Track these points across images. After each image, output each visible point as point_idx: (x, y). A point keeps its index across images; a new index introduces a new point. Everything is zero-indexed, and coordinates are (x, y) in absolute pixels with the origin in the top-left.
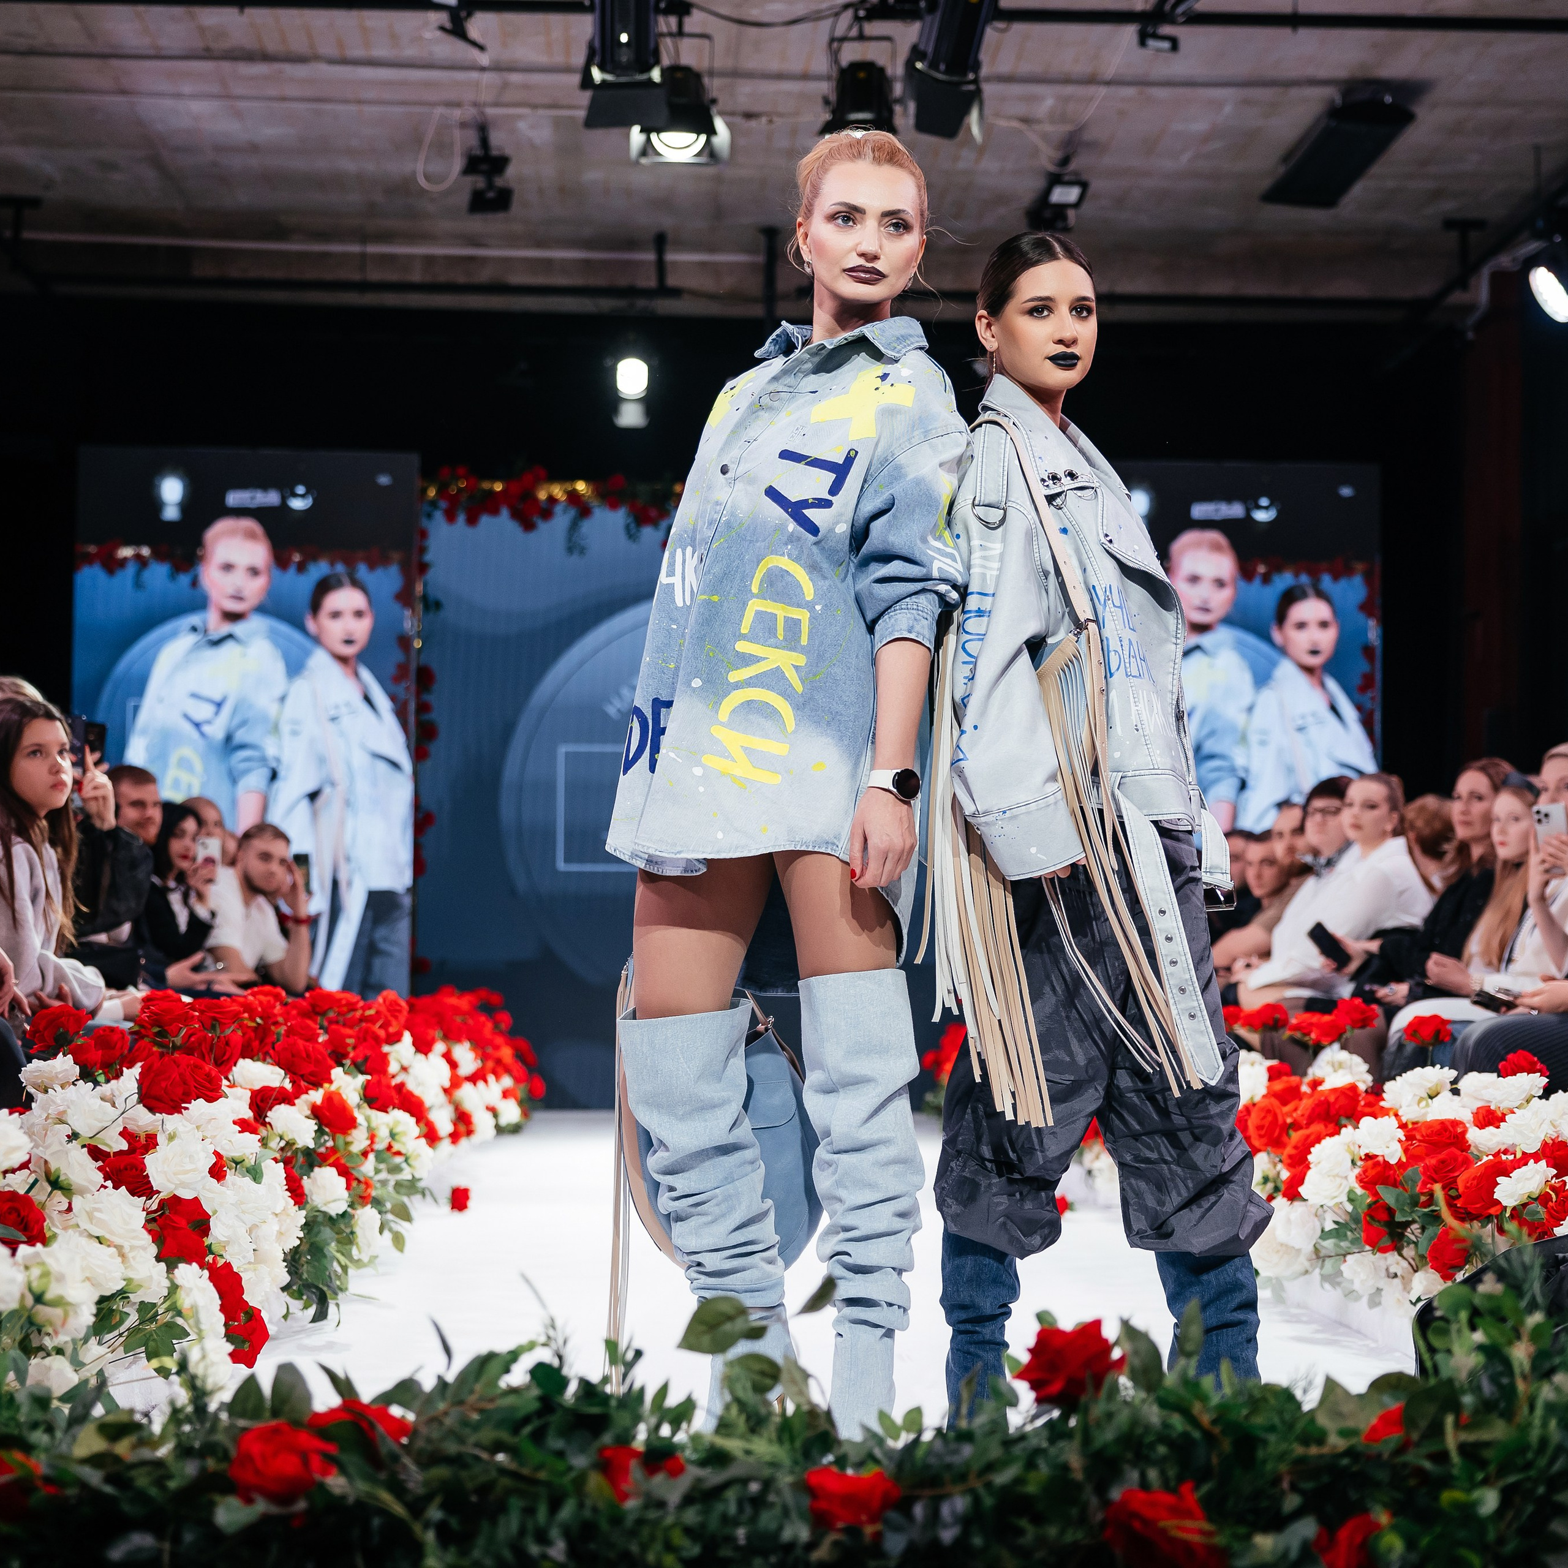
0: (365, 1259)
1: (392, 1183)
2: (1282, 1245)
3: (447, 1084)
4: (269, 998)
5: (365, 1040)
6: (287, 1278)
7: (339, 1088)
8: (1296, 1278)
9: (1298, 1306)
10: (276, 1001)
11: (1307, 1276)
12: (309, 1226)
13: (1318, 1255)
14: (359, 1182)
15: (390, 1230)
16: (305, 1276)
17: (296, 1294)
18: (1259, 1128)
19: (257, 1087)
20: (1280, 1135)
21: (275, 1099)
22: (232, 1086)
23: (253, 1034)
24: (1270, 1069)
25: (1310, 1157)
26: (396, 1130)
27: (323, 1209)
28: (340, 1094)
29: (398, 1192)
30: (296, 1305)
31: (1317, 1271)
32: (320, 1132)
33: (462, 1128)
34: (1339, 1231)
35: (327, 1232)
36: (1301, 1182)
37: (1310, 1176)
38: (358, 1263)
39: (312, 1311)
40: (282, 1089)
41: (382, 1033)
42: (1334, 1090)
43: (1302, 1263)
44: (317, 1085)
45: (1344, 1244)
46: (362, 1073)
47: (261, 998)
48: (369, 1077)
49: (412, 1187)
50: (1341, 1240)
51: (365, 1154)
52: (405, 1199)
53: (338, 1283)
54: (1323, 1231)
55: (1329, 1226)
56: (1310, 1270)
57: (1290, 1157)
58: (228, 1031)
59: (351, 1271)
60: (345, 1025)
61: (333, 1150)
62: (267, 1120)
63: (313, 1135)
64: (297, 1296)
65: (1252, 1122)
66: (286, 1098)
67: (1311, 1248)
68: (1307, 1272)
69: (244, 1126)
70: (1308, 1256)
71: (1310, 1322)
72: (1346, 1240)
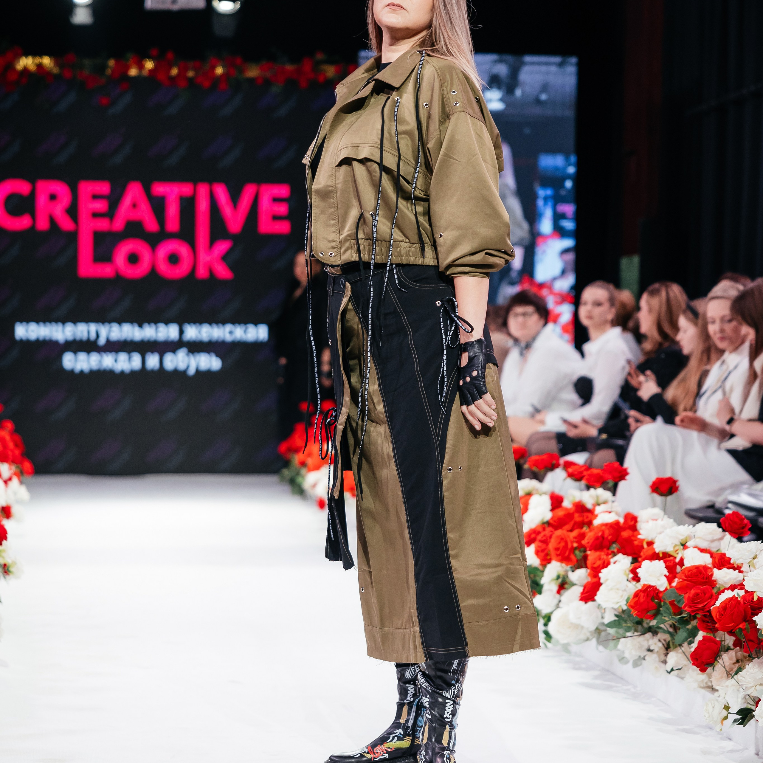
2: (573, 623)
8: (580, 642)
11: (588, 642)
13: (598, 631)
25: (600, 575)
31: (595, 639)
34: (619, 622)
36: (596, 592)
42: (606, 525)
45: (621, 631)
50: (619, 628)
54: (604, 622)
55: (610, 617)
56: (591, 637)
67: (594, 628)
68: (588, 639)
70: (591, 632)
71: (588, 669)
72: (622, 627)
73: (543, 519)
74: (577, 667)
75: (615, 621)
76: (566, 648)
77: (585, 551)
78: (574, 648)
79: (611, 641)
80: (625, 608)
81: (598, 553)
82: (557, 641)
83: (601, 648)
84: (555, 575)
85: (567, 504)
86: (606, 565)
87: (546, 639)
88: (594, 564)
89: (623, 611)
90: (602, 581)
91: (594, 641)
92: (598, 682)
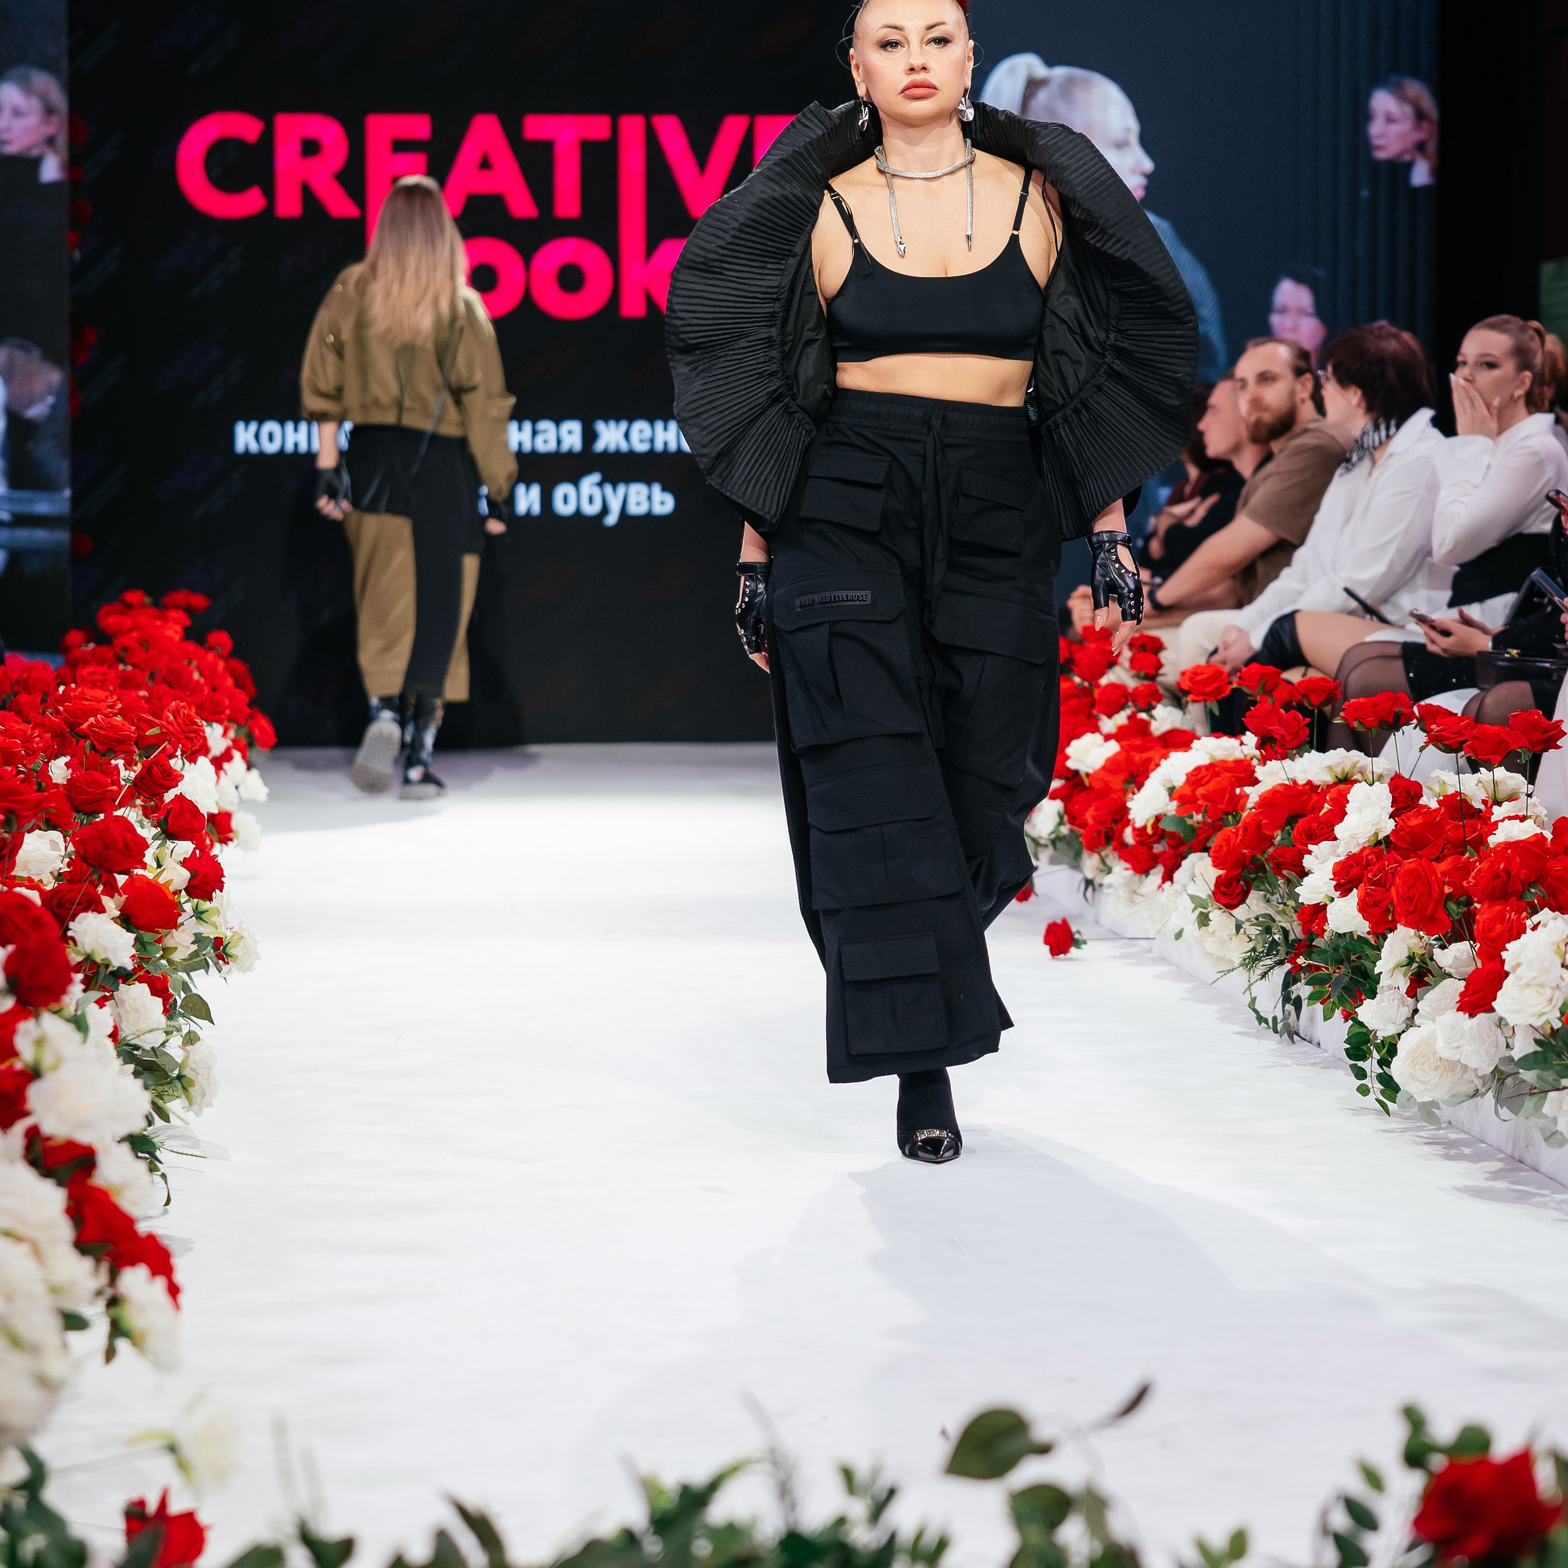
2: (1445, 1059)
13: (1499, 1076)
21: (79, 904)
25: (1508, 958)
27: (133, 1042)
28: (156, 882)
34: (1545, 1057)
37: (1506, 988)
43: (1474, 1083)
45: (1550, 1076)
50: (1543, 1069)
54: (1512, 1051)
55: (1523, 1046)
56: (1481, 1092)
62: (70, 933)
63: (131, 950)
66: (89, 900)
67: (1489, 1068)
68: (1476, 1093)
70: (1483, 1078)
71: (1475, 1158)
72: (1551, 1067)
73: (1376, 834)
74: (1452, 1150)
75: (1536, 1053)
76: (1428, 1111)
77: (1470, 903)
78: (1445, 1113)
79: (1528, 1098)
80: (1557, 1025)
81: (1498, 908)
82: (1411, 1098)
83: (1505, 1112)
84: (1403, 956)
85: (1430, 801)
86: (1517, 931)
87: (1382, 1092)
88: (1490, 930)
89: (1554, 1032)
90: (1507, 968)
91: (1489, 1098)
92: (1500, 1185)
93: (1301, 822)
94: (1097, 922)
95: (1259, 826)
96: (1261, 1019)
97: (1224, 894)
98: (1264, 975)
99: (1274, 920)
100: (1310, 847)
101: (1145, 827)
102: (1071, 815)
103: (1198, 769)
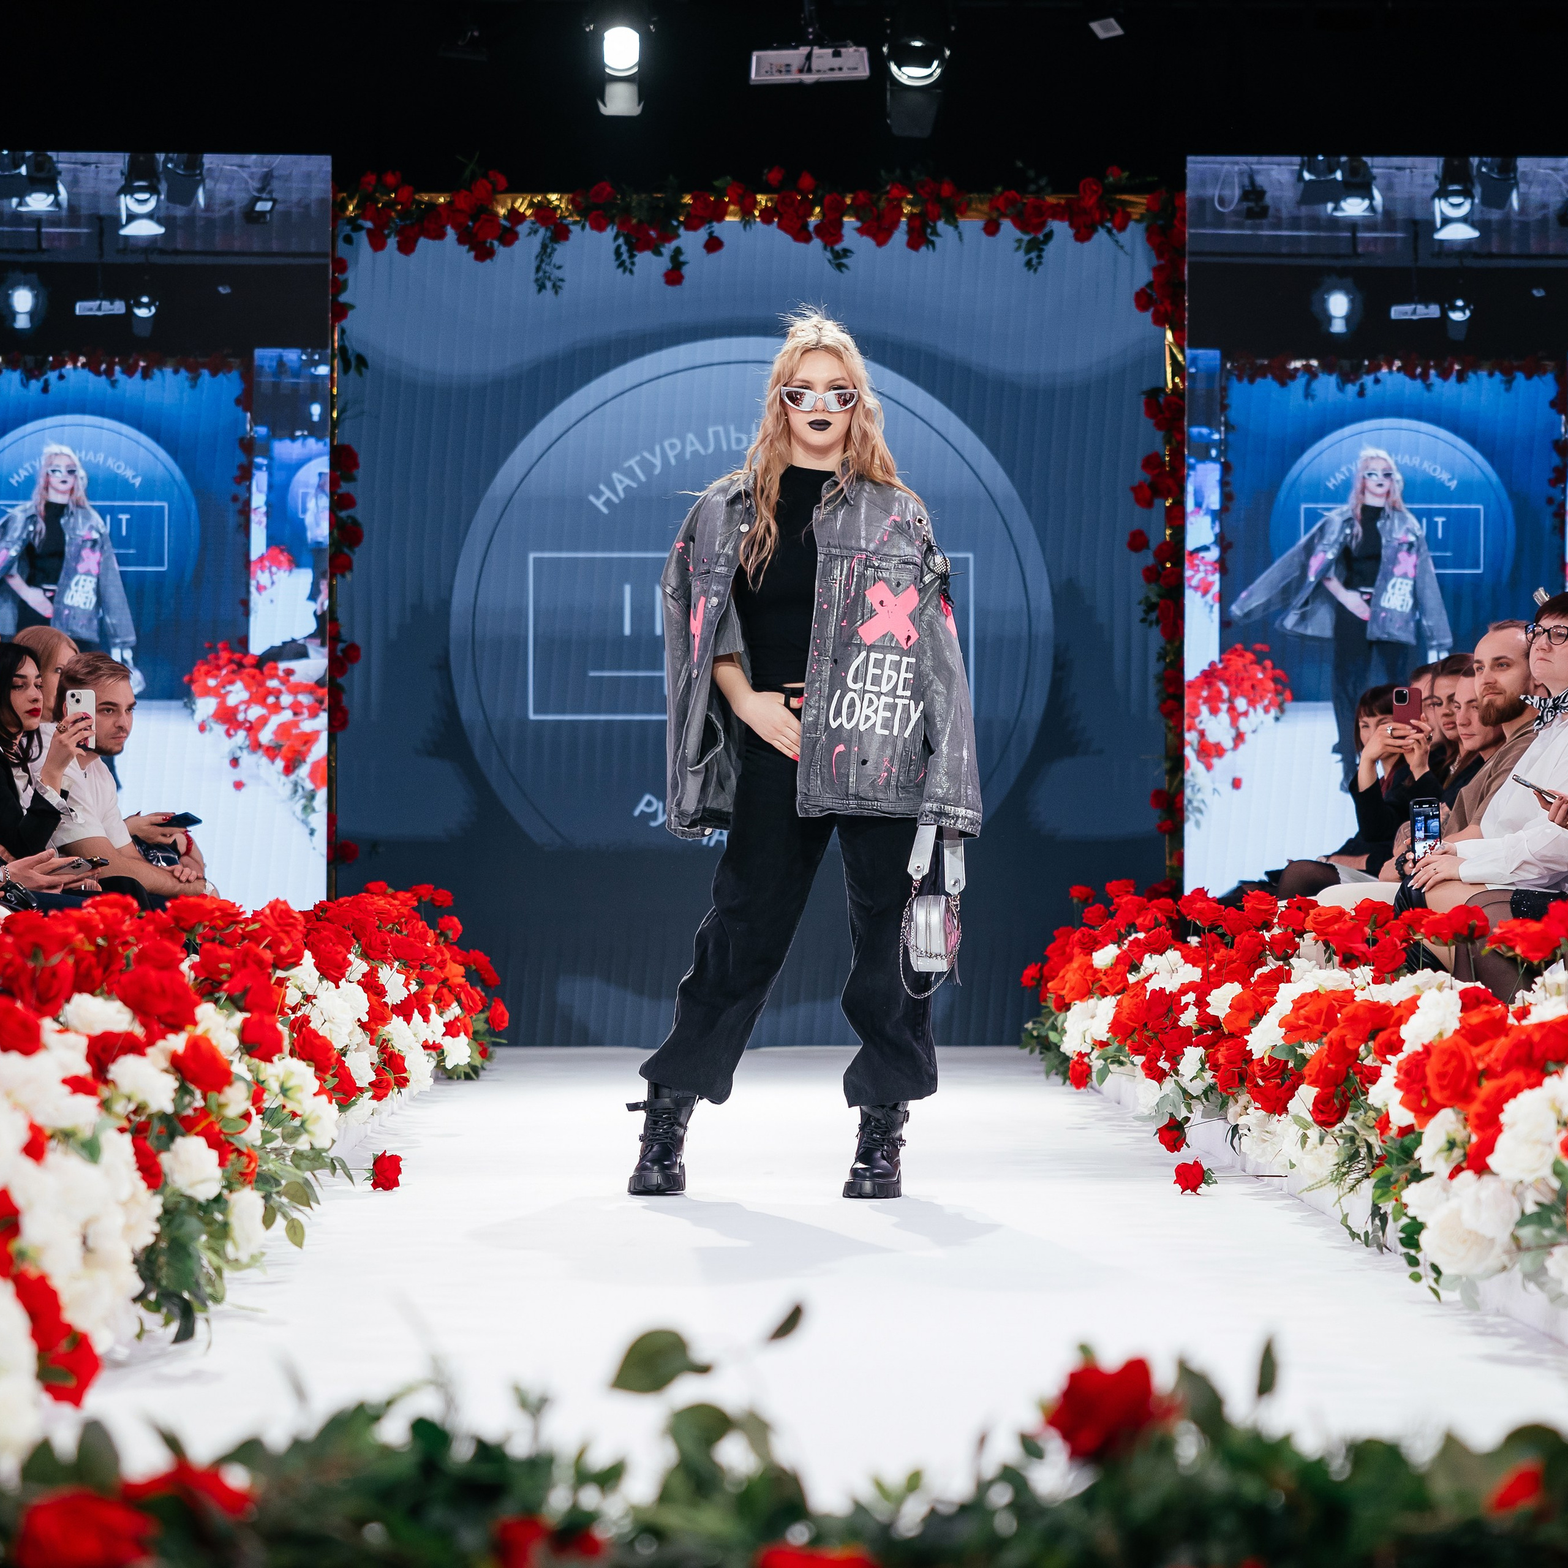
0: (244, 1257)
1: (291, 1152)
2: (1470, 1232)
3: (365, 1018)
4: (114, 910)
5: (244, 964)
6: (138, 1286)
7: (207, 1031)
8: (1490, 1277)
9: (1498, 1313)
10: (124, 915)
11: (1504, 1274)
12: (169, 1216)
14: (240, 1153)
15: (285, 1216)
16: (164, 1282)
17: (153, 1306)
18: (1440, 1076)
19: (97, 1031)
20: (1468, 1086)
21: (120, 1048)
22: (65, 1029)
23: (94, 960)
24: (1463, 994)
25: (1503, 1118)
26: (288, 1085)
27: (189, 1192)
28: (208, 1040)
29: (297, 1167)
30: (153, 1321)
31: (1518, 1266)
32: (183, 1090)
33: (391, 1076)
34: (1542, 1216)
35: (192, 1223)
36: (1491, 1150)
37: (1503, 1142)
38: (236, 1264)
39: (174, 1327)
40: (129, 1036)
41: (268, 955)
42: (1541, 1026)
43: (1496, 1256)
44: (177, 1029)
45: (1547, 1233)
46: (241, 1010)
47: (106, 910)
48: (248, 1015)
49: (316, 1158)
50: (1545, 1227)
51: (247, 1116)
52: (308, 1175)
53: (209, 1290)
54: (1523, 1213)
55: (1531, 1208)
56: (1509, 1266)
57: (1478, 1116)
58: (55, 960)
59: (227, 1273)
60: (221, 944)
61: (204, 1112)
62: (110, 1076)
63: (172, 1095)
64: (155, 1307)
65: (1432, 1068)
66: (133, 1046)
67: (1508, 1237)
68: (1504, 1268)
69: (76, 1085)
70: (1504, 1247)
71: (1506, 1335)
72: (1550, 1225)
74: (1488, 1330)
75: (1535, 1213)
80: (1556, 1186)
82: (1453, 1280)
84: (1442, 1141)
87: (1433, 1279)
89: (1554, 1194)
91: (1516, 1272)
92: (1519, 1354)
93: (1382, 1036)
94: (1244, 1171)
95: (1342, 1040)
96: (1354, 1235)
97: (1322, 1112)
98: (1352, 1189)
99: (1357, 1133)
100: (1389, 1058)
101: (1263, 1058)
102: (1210, 1062)
103: (1303, 996)
